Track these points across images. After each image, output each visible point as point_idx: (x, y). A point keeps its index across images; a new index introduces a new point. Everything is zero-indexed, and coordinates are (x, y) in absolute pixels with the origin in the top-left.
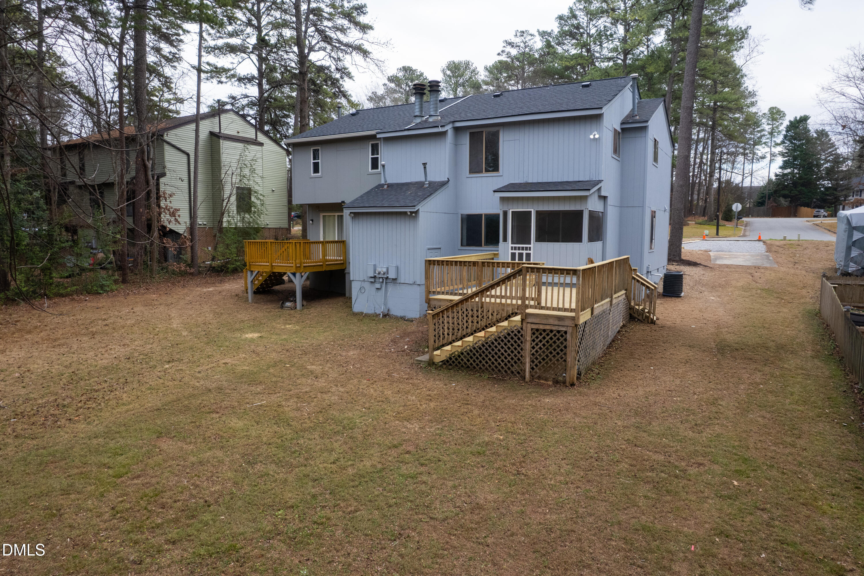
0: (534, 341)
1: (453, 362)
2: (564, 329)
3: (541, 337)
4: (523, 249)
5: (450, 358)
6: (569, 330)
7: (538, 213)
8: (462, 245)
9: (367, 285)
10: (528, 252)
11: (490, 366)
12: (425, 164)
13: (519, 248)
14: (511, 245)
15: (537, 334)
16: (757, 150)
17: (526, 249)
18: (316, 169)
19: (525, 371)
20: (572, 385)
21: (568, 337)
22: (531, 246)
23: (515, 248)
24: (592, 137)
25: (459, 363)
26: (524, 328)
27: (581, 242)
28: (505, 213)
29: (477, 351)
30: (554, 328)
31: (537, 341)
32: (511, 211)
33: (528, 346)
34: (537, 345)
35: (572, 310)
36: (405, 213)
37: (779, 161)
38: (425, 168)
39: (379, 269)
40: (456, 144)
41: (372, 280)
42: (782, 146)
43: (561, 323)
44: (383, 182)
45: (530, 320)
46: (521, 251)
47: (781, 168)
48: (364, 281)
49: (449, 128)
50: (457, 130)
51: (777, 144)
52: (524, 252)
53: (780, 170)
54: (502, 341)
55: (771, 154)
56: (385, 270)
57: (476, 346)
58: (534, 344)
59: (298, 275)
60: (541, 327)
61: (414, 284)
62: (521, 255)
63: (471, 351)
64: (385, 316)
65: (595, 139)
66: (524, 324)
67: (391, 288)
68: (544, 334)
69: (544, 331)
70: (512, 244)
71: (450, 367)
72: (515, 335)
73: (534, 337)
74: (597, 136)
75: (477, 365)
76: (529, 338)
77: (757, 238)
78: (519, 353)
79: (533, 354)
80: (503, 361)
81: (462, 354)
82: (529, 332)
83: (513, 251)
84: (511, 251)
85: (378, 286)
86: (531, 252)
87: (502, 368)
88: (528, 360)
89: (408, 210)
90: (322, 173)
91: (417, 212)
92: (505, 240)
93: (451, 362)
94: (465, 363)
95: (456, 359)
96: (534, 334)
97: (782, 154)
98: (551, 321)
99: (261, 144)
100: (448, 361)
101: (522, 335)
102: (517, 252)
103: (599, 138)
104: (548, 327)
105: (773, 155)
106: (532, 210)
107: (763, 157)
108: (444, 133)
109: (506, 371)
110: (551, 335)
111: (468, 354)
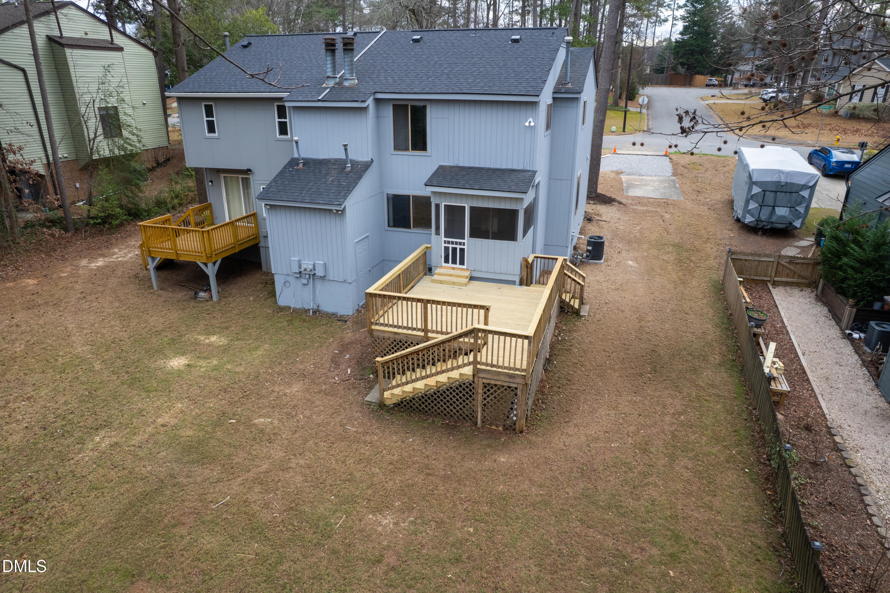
0: (485, 393)
1: (405, 406)
2: (515, 386)
3: (492, 391)
4: (456, 243)
5: (402, 402)
6: (520, 387)
7: (472, 209)
8: (389, 226)
9: (291, 279)
10: (462, 247)
11: (442, 412)
12: (345, 146)
13: (452, 243)
14: (444, 239)
15: (488, 388)
17: (460, 244)
18: (211, 128)
19: (477, 418)
20: (521, 432)
21: (519, 392)
22: (465, 241)
23: (449, 242)
24: (527, 124)
25: (411, 407)
26: (475, 381)
27: (516, 241)
28: (437, 206)
29: (429, 398)
30: (505, 384)
31: (488, 393)
32: (443, 204)
33: (480, 398)
34: (488, 396)
35: (522, 370)
36: (330, 210)
37: (680, 26)
38: (346, 149)
39: (304, 266)
40: (378, 117)
41: (298, 276)
43: (511, 380)
44: (296, 155)
45: (481, 375)
46: (454, 246)
47: (681, 33)
48: (288, 275)
49: (370, 102)
50: (378, 101)
51: (680, 7)
52: (458, 247)
53: (680, 36)
54: (454, 391)
55: (673, 18)
56: (311, 267)
57: (427, 394)
58: (485, 396)
59: (210, 265)
60: (493, 382)
61: (345, 281)
62: (454, 250)
63: (423, 397)
64: (314, 312)
66: (476, 379)
67: (319, 284)
68: (495, 388)
69: (496, 385)
70: (445, 237)
71: (402, 410)
72: (467, 387)
73: (486, 390)
74: (532, 124)
75: (430, 410)
76: (480, 391)
77: (664, 153)
78: (471, 402)
79: (485, 405)
80: (454, 408)
81: (414, 399)
82: (481, 386)
83: (447, 245)
84: (444, 245)
85: (305, 281)
86: (465, 247)
87: (455, 414)
88: (480, 409)
89: (333, 208)
90: (219, 133)
91: (343, 211)
92: (438, 233)
93: (402, 405)
94: (417, 408)
95: (408, 403)
96: (485, 387)
97: (683, 18)
98: (502, 378)
99: (121, 49)
100: (399, 404)
101: (473, 388)
102: (451, 246)
103: (534, 126)
104: (499, 383)
105: (675, 19)
106: (466, 206)
107: (666, 20)
108: (365, 109)
109: (458, 418)
110: (502, 389)
111: (420, 400)
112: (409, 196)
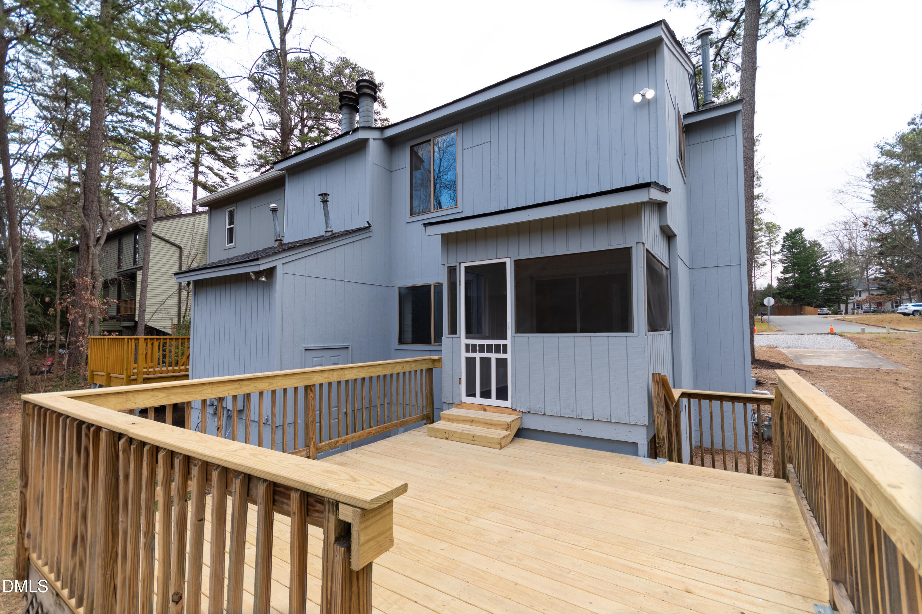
4: (489, 349)
7: (518, 264)
8: (401, 341)
10: (501, 356)
12: (324, 198)
13: (482, 348)
14: (465, 341)
16: (758, 258)
17: (498, 348)
18: (231, 238)
22: (508, 342)
23: (474, 348)
24: (637, 98)
27: (632, 331)
28: (452, 271)
32: (463, 266)
37: (780, 267)
38: (325, 202)
40: (390, 170)
42: (781, 254)
46: (486, 355)
47: (782, 272)
49: (370, 136)
50: (391, 145)
51: (775, 253)
52: (493, 356)
53: (782, 275)
55: (771, 261)
62: (486, 362)
65: (646, 103)
70: (467, 337)
74: (650, 94)
77: (829, 331)
83: (471, 355)
84: (464, 355)
86: (508, 356)
89: (249, 269)
91: (270, 274)
92: (453, 330)
97: (781, 261)
102: (478, 356)
103: (655, 99)
105: (772, 262)
106: (508, 261)
107: (764, 265)
112: (430, 286)
